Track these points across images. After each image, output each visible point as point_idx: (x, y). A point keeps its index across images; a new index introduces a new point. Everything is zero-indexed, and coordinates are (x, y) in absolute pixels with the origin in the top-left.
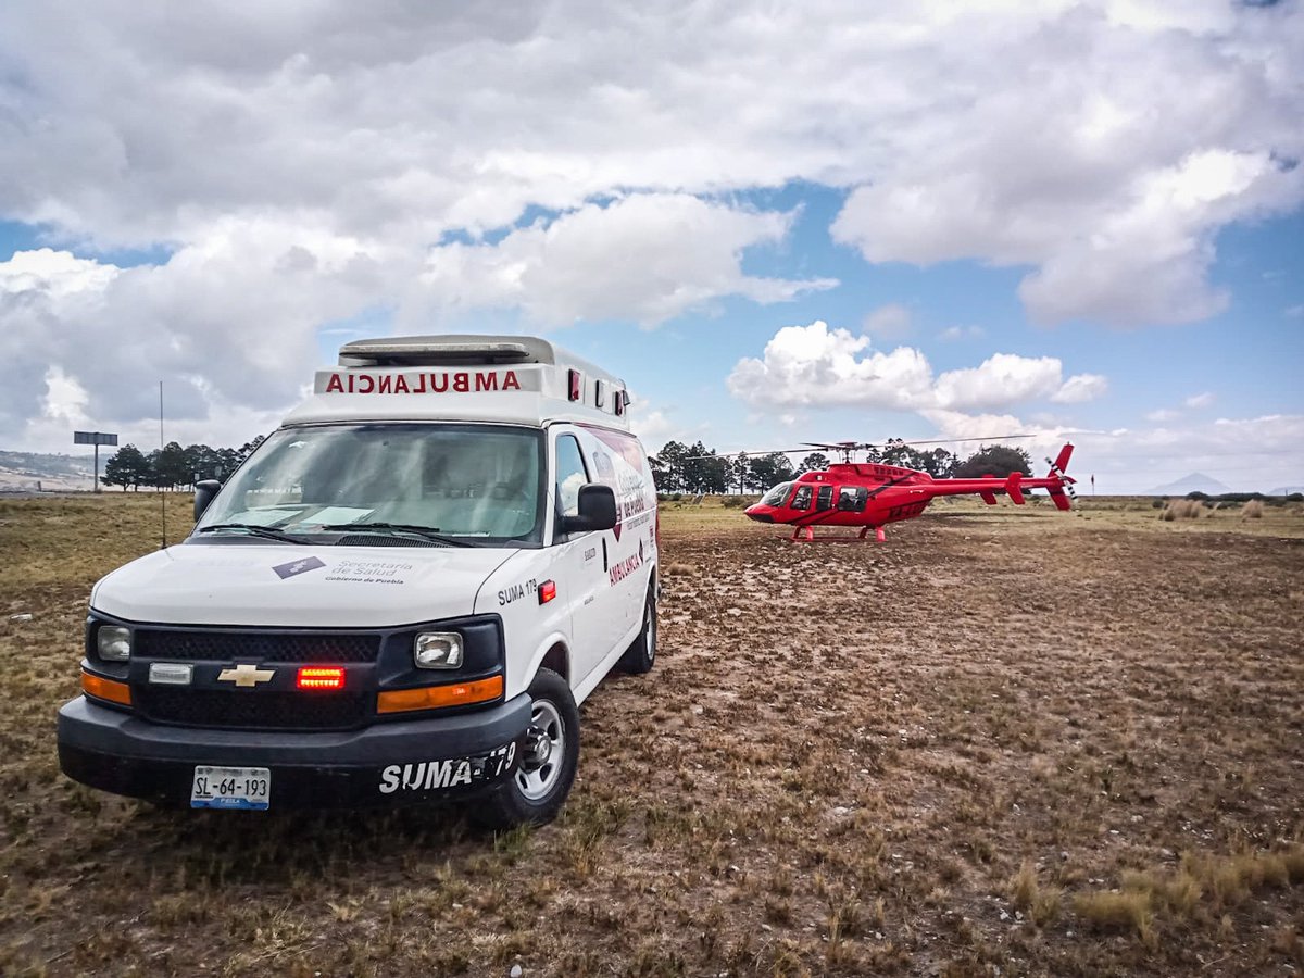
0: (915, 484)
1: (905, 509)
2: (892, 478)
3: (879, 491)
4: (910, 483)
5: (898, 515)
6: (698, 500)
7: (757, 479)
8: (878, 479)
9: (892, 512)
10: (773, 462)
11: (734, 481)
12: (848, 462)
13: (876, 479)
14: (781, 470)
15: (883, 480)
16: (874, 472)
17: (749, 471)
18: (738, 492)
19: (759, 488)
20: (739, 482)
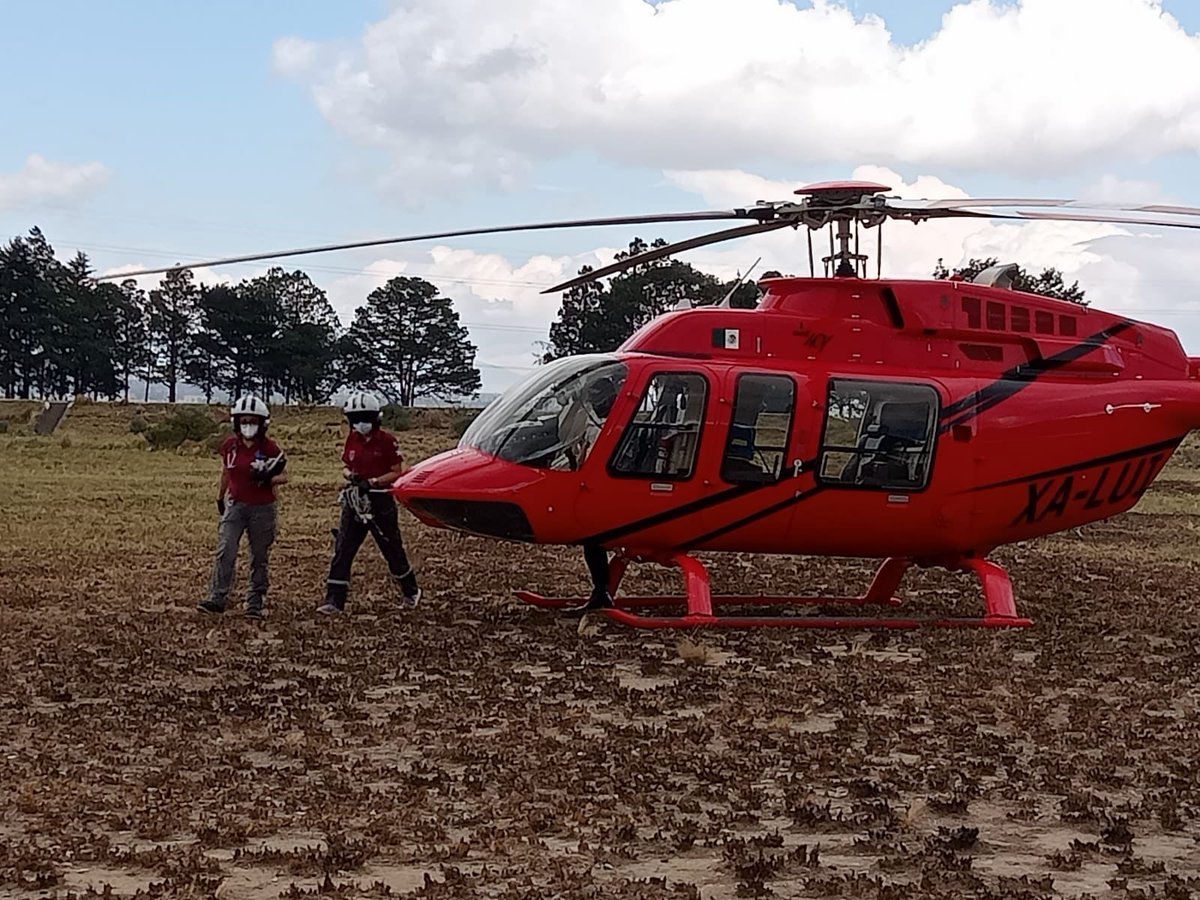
0: (1126, 374)
1: (1085, 480)
2: (1031, 347)
3: (986, 400)
4: (1102, 372)
5: (1056, 507)
6: (50, 420)
7: (222, 352)
8: (983, 352)
9: (1034, 497)
10: (275, 300)
11: (149, 358)
12: (845, 270)
13: (971, 352)
14: (297, 326)
15: (997, 355)
16: (962, 322)
17: (196, 328)
18: (160, 393)
19: (230, 383)
20: (163, 361)
